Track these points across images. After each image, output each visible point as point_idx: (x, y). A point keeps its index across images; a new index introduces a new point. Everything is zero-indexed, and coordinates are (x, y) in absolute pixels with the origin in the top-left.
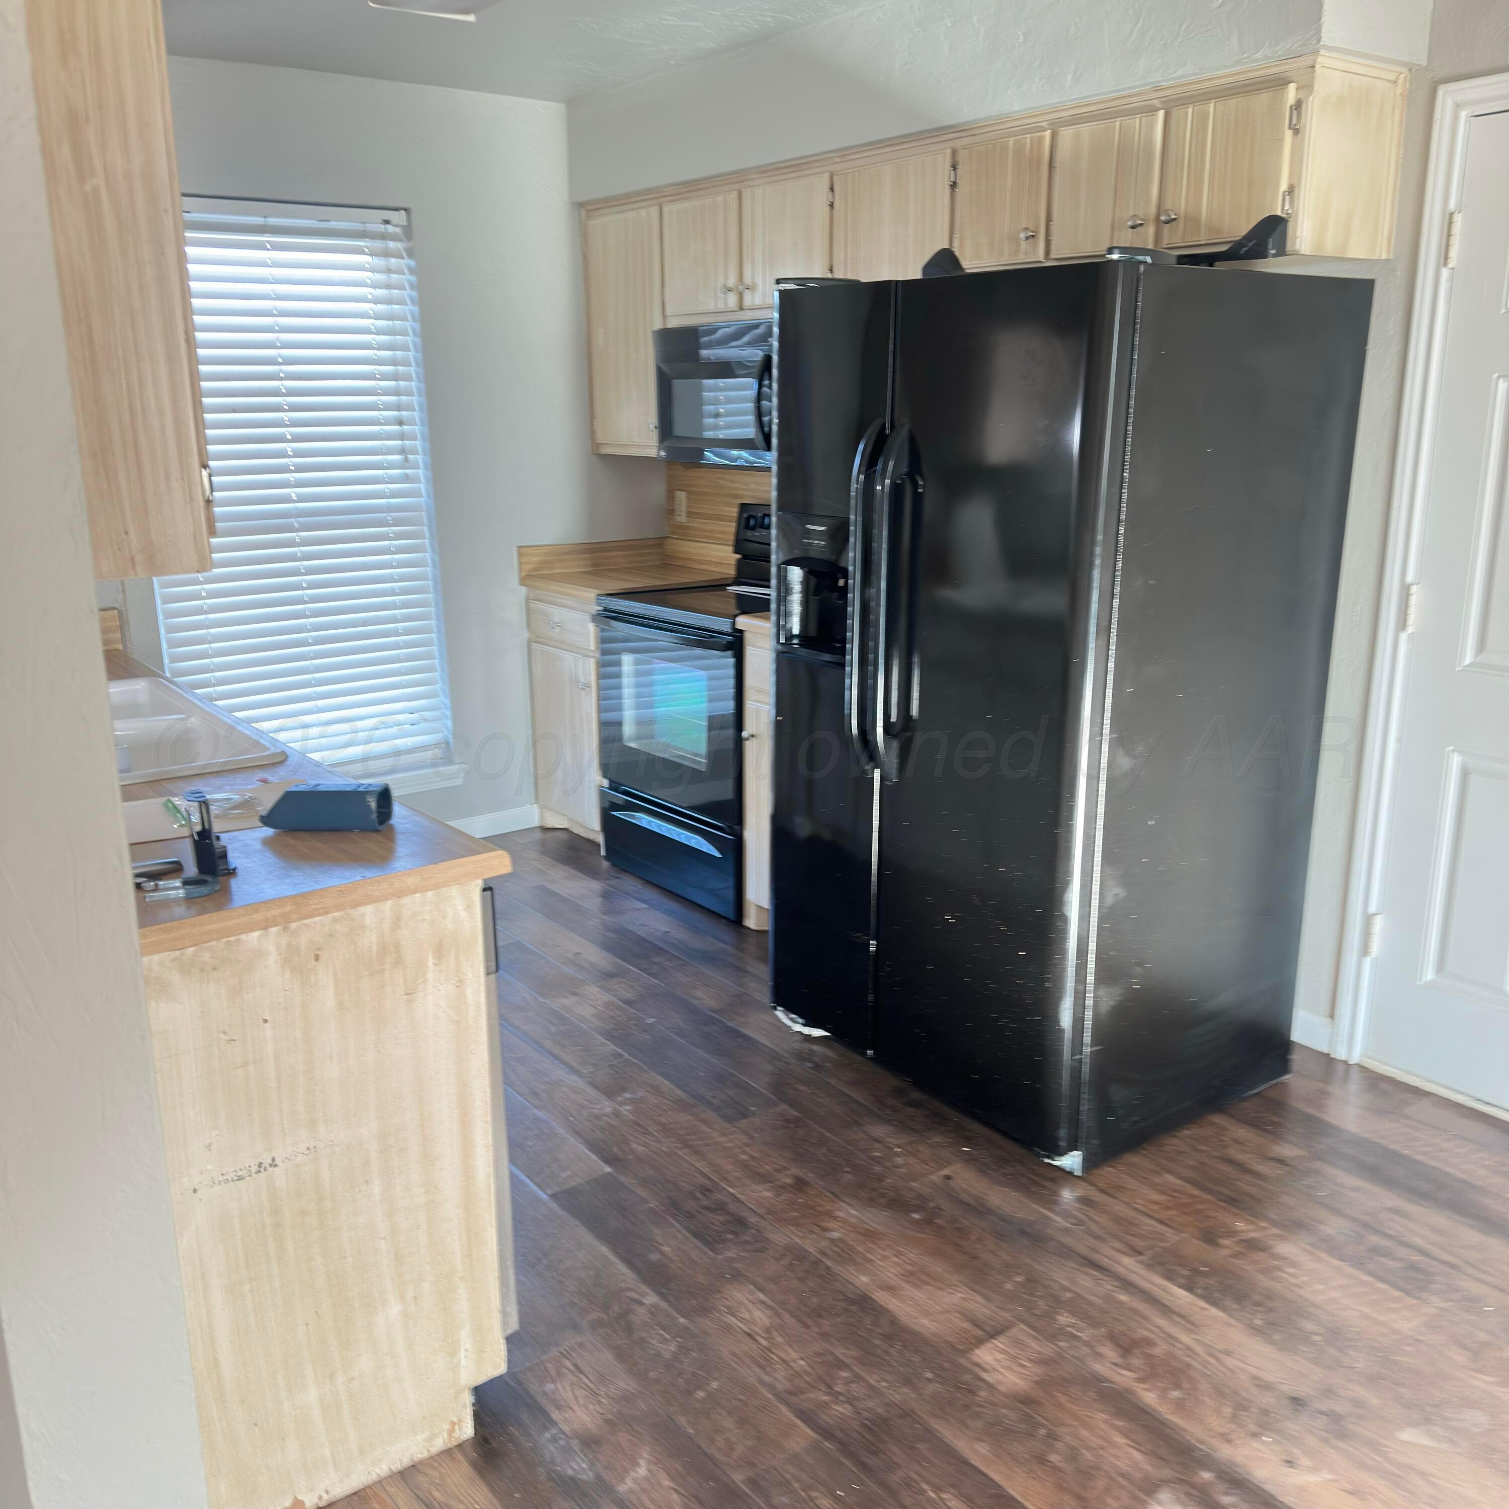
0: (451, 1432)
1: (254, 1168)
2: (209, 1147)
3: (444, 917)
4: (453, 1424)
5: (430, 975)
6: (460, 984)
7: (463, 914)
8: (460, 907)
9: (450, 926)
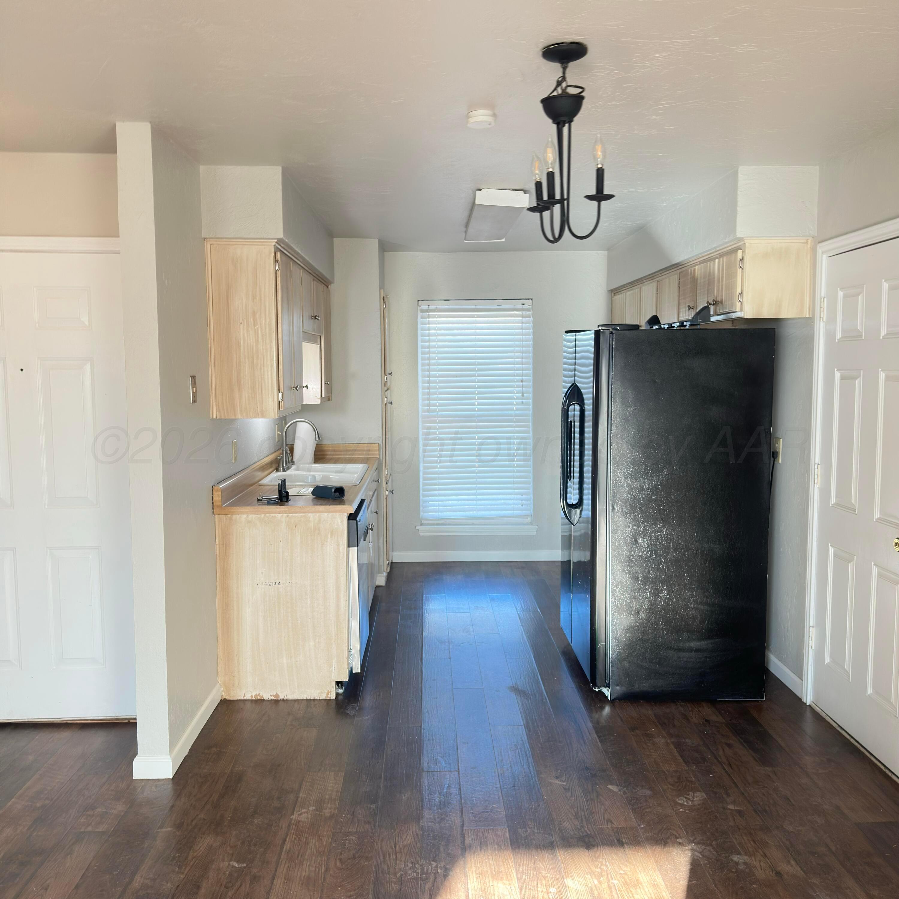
0: (328, 694)
1: (274, 583)
2: (262, 573)
3: (334, 523)
4: (329, 692)
5: (329, 540)
6: (338, 545)
7: (340, 524)
8: (339, 521)
9: (336, 526)
